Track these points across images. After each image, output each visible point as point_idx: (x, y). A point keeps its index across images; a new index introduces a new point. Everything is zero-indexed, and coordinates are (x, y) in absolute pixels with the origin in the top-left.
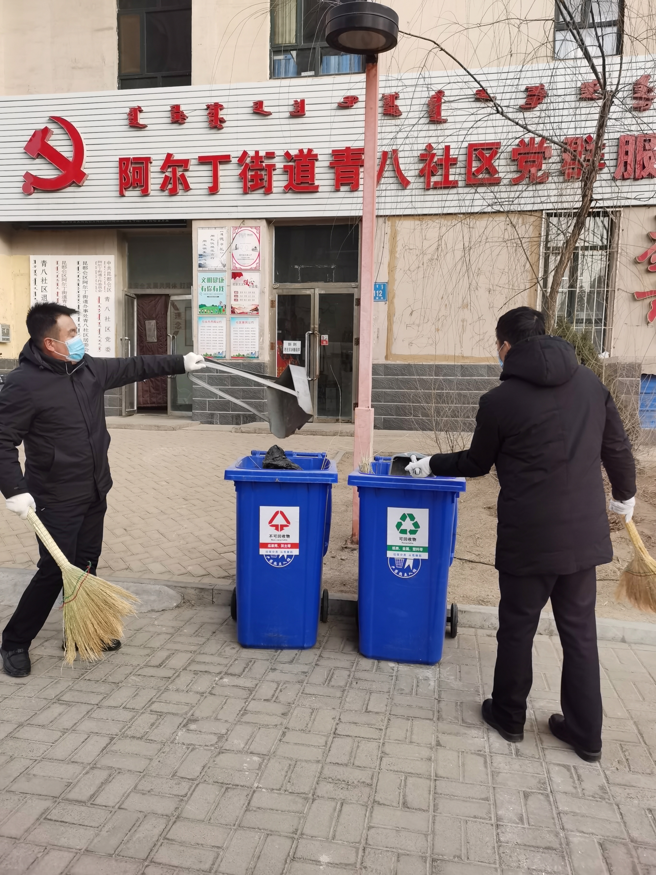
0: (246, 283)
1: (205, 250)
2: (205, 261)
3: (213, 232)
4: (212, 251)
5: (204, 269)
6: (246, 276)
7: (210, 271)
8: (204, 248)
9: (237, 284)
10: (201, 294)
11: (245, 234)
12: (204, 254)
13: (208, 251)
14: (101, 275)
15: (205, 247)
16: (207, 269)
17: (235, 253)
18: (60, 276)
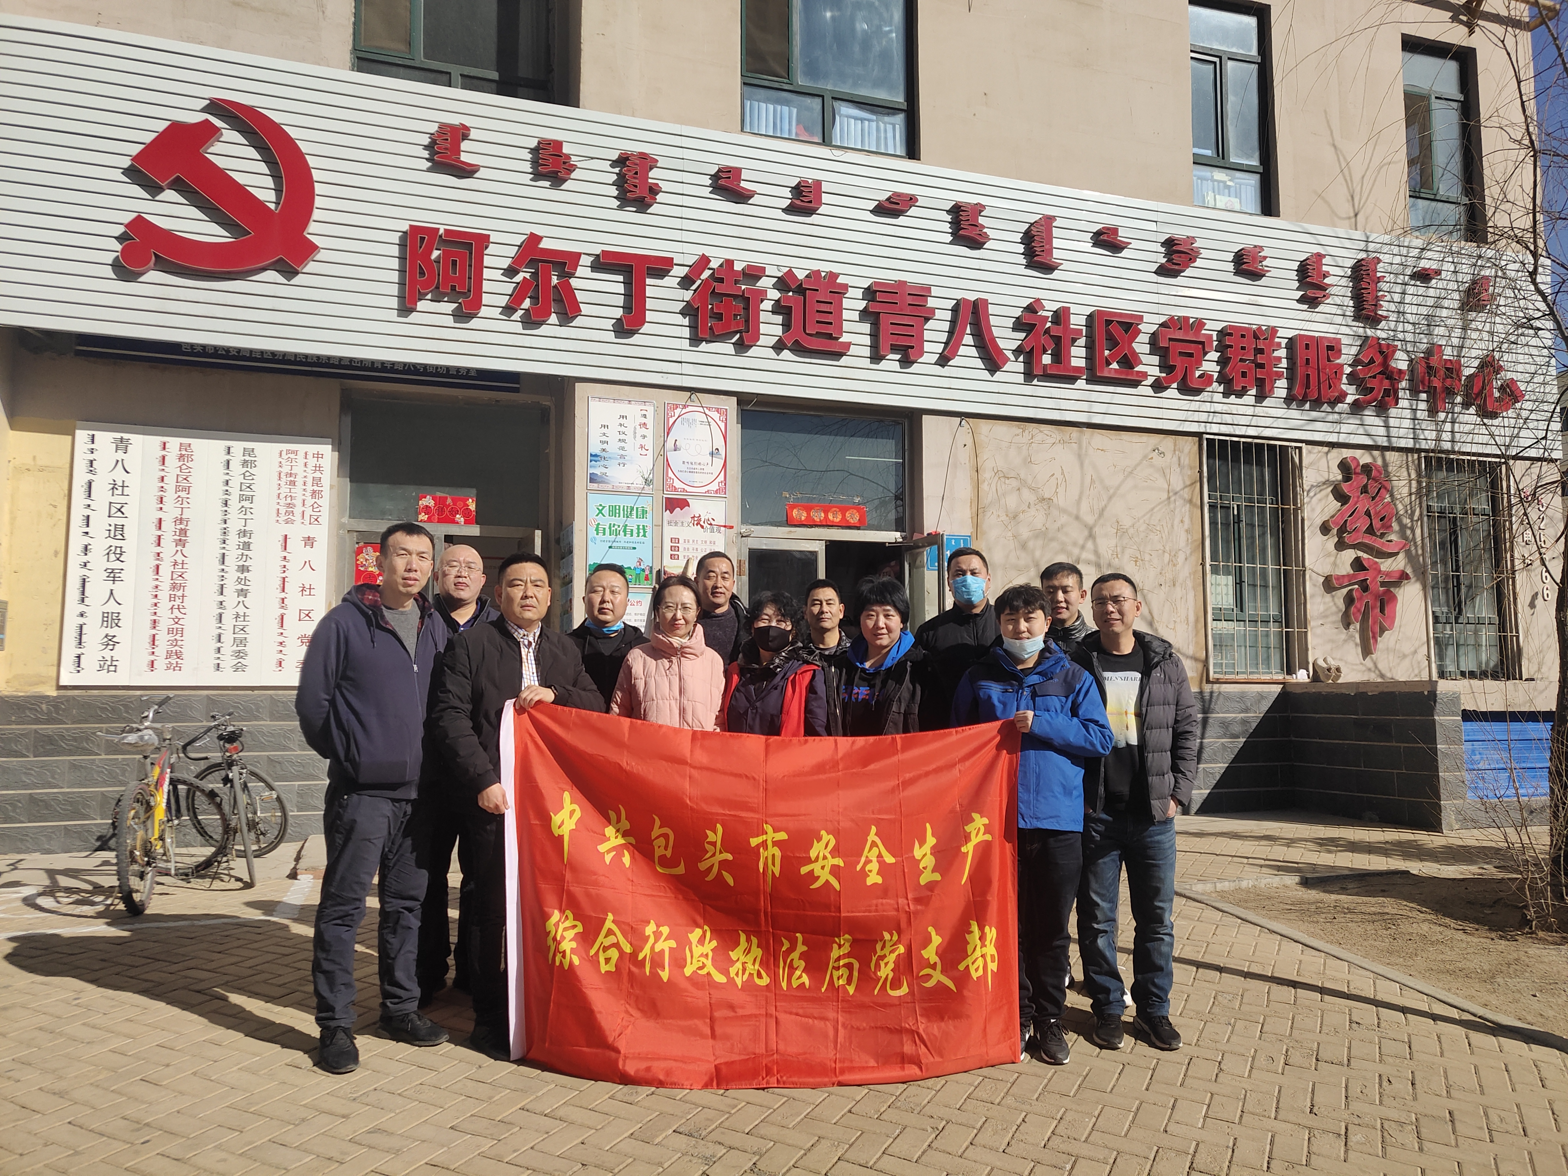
0: (697, 521)
1: (605, 446)
2: (604, 470)
3: (623, 408)
4: (623, 448)
5: (602, 486)
6: (697, 507)
7: (615, 492)
8: (602, 442)
9: (676, 524)
10: (594, 540)
11: (694, 420)
12: (603, 454)
13: (613, 447)
14: (293, 483)
15: (604, 439)
16: (610, 488)
17: (672, 456)
18: (170, 481)
